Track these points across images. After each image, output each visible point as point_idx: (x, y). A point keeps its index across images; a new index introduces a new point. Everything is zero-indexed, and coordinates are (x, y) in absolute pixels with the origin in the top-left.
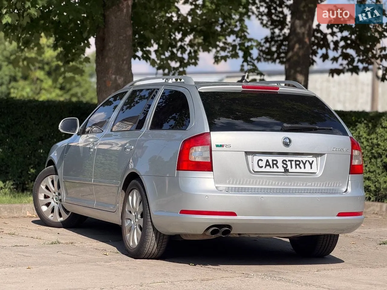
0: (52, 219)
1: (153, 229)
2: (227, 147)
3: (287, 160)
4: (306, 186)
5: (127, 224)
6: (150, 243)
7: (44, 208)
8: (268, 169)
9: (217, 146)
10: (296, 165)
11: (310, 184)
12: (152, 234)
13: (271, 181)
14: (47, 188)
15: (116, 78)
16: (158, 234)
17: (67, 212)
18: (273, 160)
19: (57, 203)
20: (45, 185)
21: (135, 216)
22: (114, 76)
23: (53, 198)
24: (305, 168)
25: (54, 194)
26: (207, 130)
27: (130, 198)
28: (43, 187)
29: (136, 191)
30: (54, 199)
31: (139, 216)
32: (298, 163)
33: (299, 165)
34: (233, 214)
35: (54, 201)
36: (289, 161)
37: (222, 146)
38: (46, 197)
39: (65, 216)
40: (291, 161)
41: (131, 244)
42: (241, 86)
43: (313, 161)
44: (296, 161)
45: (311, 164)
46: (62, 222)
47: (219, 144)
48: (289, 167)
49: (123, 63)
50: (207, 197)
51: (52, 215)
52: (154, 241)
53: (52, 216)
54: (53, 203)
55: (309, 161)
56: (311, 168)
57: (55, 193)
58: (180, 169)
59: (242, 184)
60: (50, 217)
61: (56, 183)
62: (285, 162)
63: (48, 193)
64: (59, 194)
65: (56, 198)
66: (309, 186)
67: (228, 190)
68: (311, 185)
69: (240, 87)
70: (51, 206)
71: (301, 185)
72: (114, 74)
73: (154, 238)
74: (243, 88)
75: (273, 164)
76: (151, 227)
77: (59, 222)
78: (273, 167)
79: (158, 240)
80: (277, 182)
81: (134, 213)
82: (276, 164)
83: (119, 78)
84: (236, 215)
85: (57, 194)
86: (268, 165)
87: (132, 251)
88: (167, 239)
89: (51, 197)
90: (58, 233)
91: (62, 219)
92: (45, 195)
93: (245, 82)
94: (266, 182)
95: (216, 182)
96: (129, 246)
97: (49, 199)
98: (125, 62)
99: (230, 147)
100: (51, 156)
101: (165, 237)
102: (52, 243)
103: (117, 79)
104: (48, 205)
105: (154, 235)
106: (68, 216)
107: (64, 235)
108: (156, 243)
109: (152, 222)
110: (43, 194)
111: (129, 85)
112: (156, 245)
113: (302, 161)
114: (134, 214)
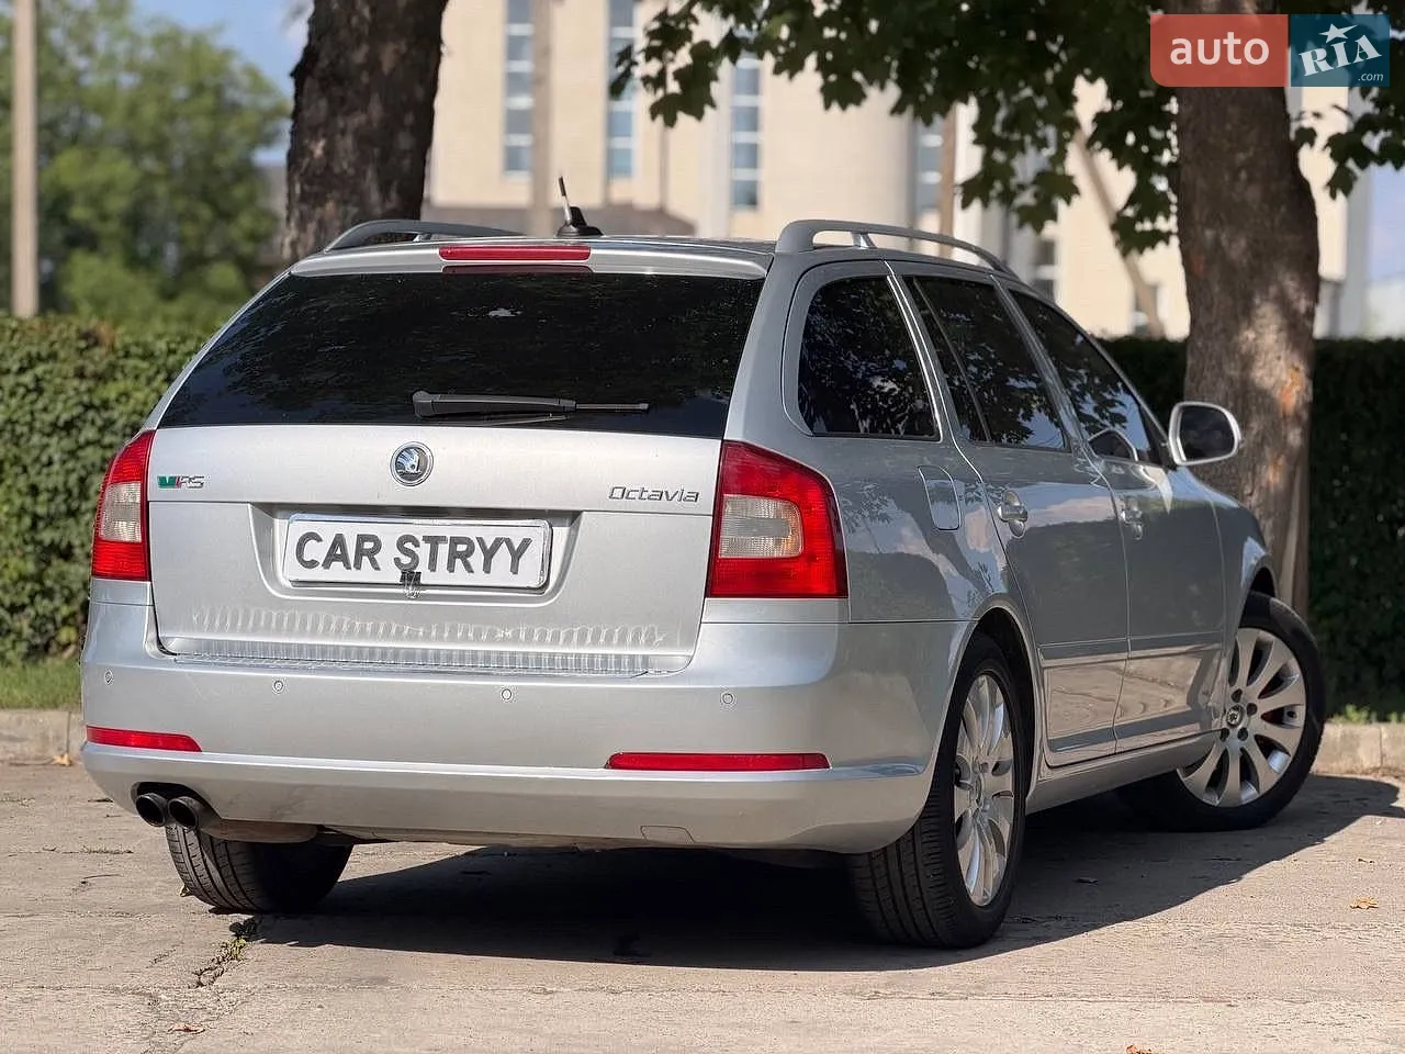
2: (191, 484)
3: (420, 538)
4: (492, 638)
8: (337, 571)
10: (453, 556)
11: (509, 633)
13: (347, 619)
15: (1217, 241)
18: (362, 539)
22: (1209, 234)
24: (487, 568)
32: (461, 548)
33: (465, 556)
36: (427, 539)
37: (175, 482)
40: (434, 541)
42: (437, 251)
43: (526, 543)
44: (455, 541)
45: (517, 555)
47: (169, 475)
48: (423, 567)
49: (1235, 178)
55: (509, 542)
56: (514, 570)
62: (409, 545)
66: (504, 640)
68: (515, 640)
71: (470, 635)
72: (1208, 225)
75: (360, 552)
78: (358, 565)
80: (369, 624)
82: (372, 554)
83: (1231, 241)
84: (200, 750)
86: (337, 558)
94: (328, 623)
98: (1243, 175)
99: (200, 485)
103: (1224, 243)
113: (480, 540)
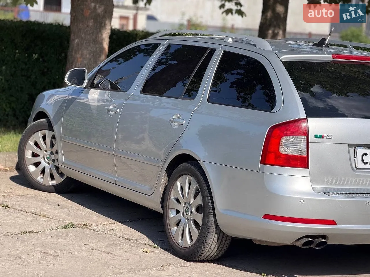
0: (41, 181)
1: (216, 229)
2: (328, 137)
5: (172, 214)
6: (210, 245)
7: (32, 168)
9: (316, 136)
12: (214, 234)
14: (36, 144)
16: (221, 235)
17: (61, 174)
19: (49, 163)
20: (33, 140)
21: (187, 208)
22: (93, 5)
23: (44, 157)
25: (45, 153)
26: (303, 115)
27: (179, 184)
28: (31, 143)
29: (191, 178)
30: (46, 158)
31: (194, 209)
34: (333, 223)
35: (45, 161)
37: (322, 136)
38: (34, 155)
39: (58, 180)
41: (180, 241)
42: (331, 56)
46: (54, 186)
47: (319, 134)
50: (302, 201)
51: (41, 176)
52: (214, 244)
53: (42, 178)
54: (44, 164)
57: (46, 151)
58: (266, 163)
59: (343, 185)
60: (39, 179)
61: (48, 140)
63: (37, 150)
64: (52, 153)
65: (48, 158)
67: (326, 192)
69: (329, 57)
70: (41, 167)
72: (93, 2)
73: (216, 240)
74: (333, 57)
76: (214, 226)
77: (50, 186)
79: (219, 241)
81: (185, 203)
83: (99, 7)
84: (336, 224)
85: (49, 153)
87: (183, 251)
88: (230, 240)
89: (42, 156)
90: (58, 205)
91: (54, 182)
92: (33, 153)
93: (325, 46)
95: (312, 181)
96: (176, 243)
97: (39, 157)
99: (331, 138)
100: (41, 107)
101: (228, 238)
102: (66, 227)
103: (97, 8)
104: (37, 164)
105: (216, 236)
106: (63, 180)
107: (65, 207)
108: (217, 245)
109: (215, 220)
110: (31, 152)
111: (160, 36)
112: (216, 248)
114: (184, 205)
